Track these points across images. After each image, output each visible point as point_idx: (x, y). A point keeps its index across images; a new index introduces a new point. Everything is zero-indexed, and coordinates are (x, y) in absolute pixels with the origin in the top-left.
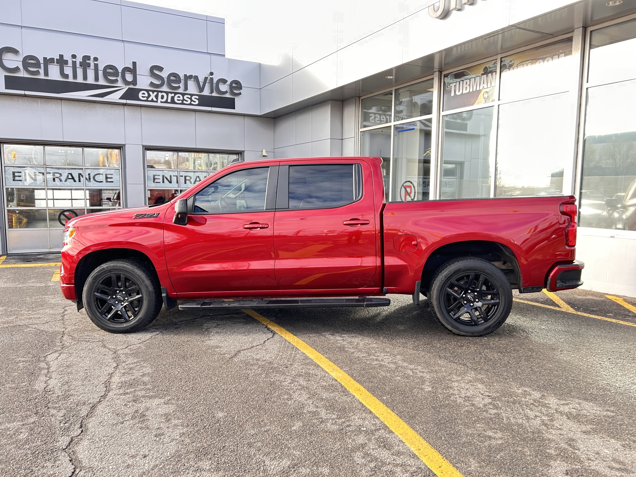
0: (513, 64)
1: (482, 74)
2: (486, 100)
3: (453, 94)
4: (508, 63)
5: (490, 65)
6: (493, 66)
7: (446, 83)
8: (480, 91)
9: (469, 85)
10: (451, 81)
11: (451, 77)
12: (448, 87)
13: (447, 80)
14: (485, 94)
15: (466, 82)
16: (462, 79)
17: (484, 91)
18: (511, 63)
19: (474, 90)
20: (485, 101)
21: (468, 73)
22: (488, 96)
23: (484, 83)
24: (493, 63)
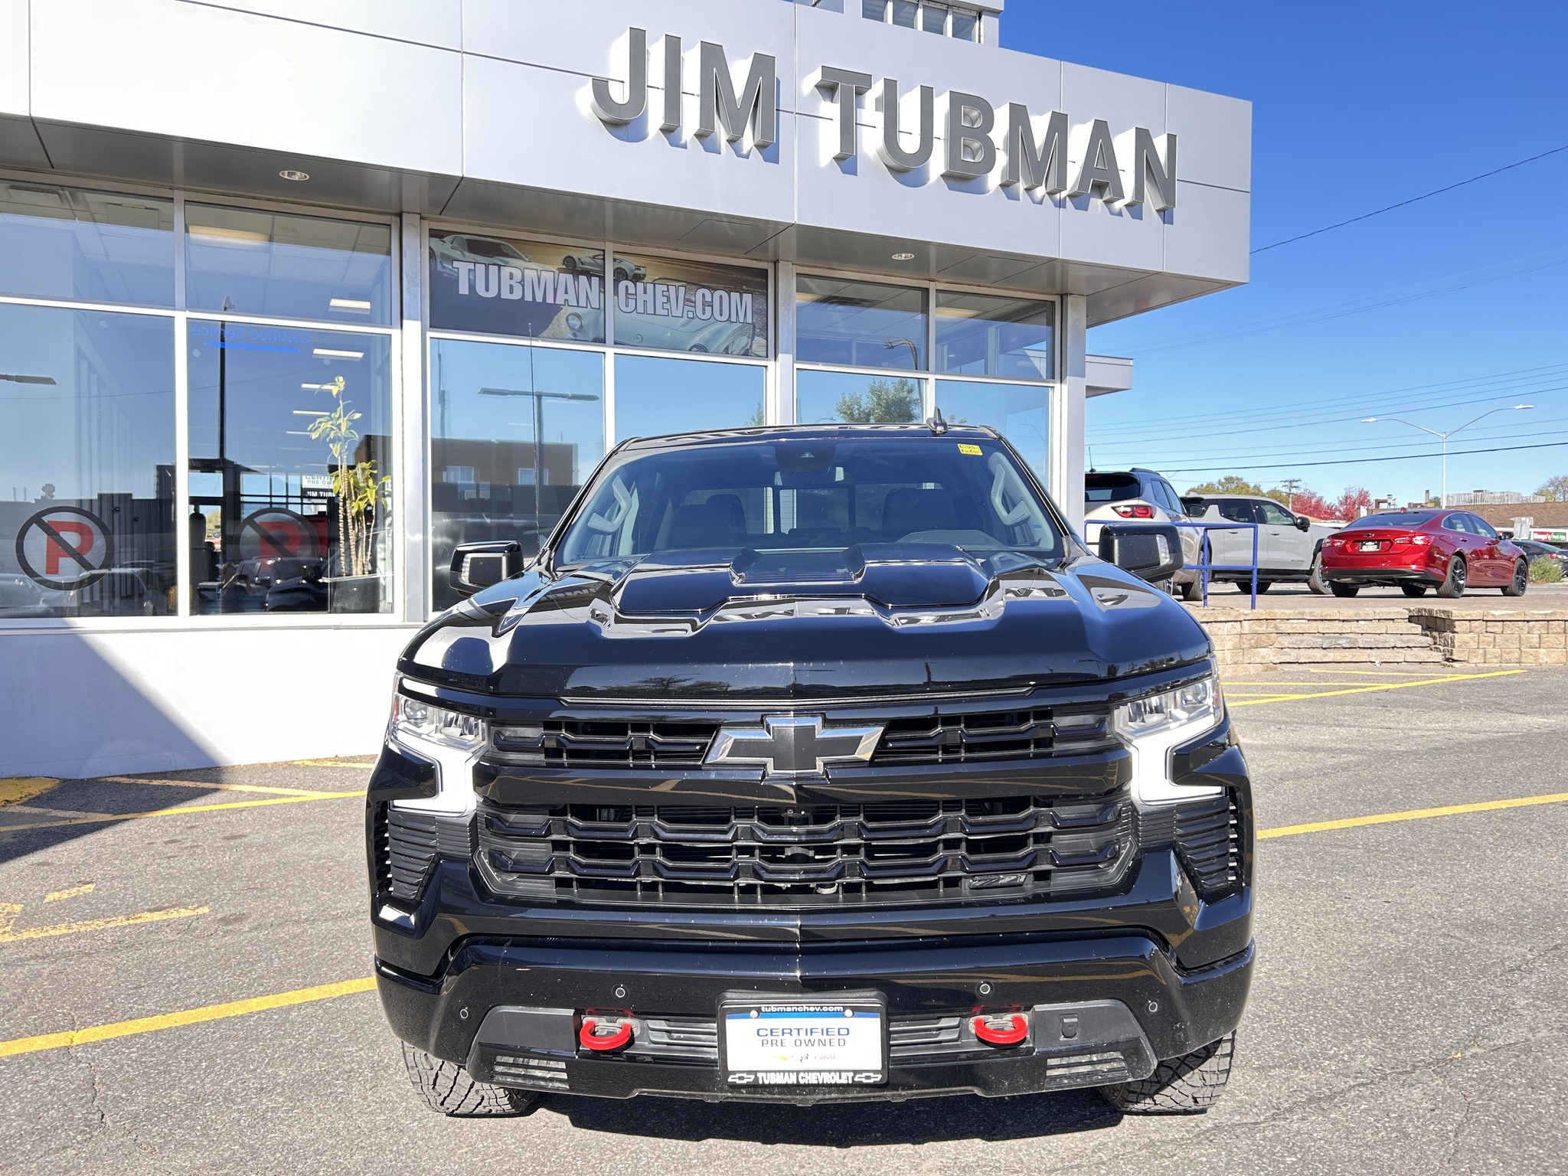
0: (645, 275)
1: (561, 271)
2: (577, 333)
3: (464, 289)
4: (631, 270)
5: (584, 256)
6: (590, 261)
7: (437, 253)
8: (556, 308)
9: (522, 282)
10: (457, 254)
11: (454, 245)
12: (444, 267)
13: (442, 247)
14: (573, 319)
15: (511, 276)
16: (496, 260)
17: (566, 311)
18: (637, 272)
19: (539, 299)
20: (575, 335)
21: (515, 252)
22: (581, 326)
23: (566, 292)
24: (592, 255)
